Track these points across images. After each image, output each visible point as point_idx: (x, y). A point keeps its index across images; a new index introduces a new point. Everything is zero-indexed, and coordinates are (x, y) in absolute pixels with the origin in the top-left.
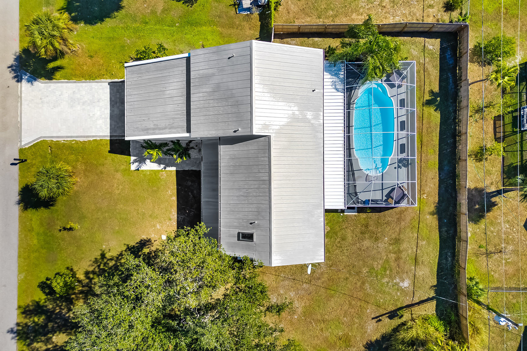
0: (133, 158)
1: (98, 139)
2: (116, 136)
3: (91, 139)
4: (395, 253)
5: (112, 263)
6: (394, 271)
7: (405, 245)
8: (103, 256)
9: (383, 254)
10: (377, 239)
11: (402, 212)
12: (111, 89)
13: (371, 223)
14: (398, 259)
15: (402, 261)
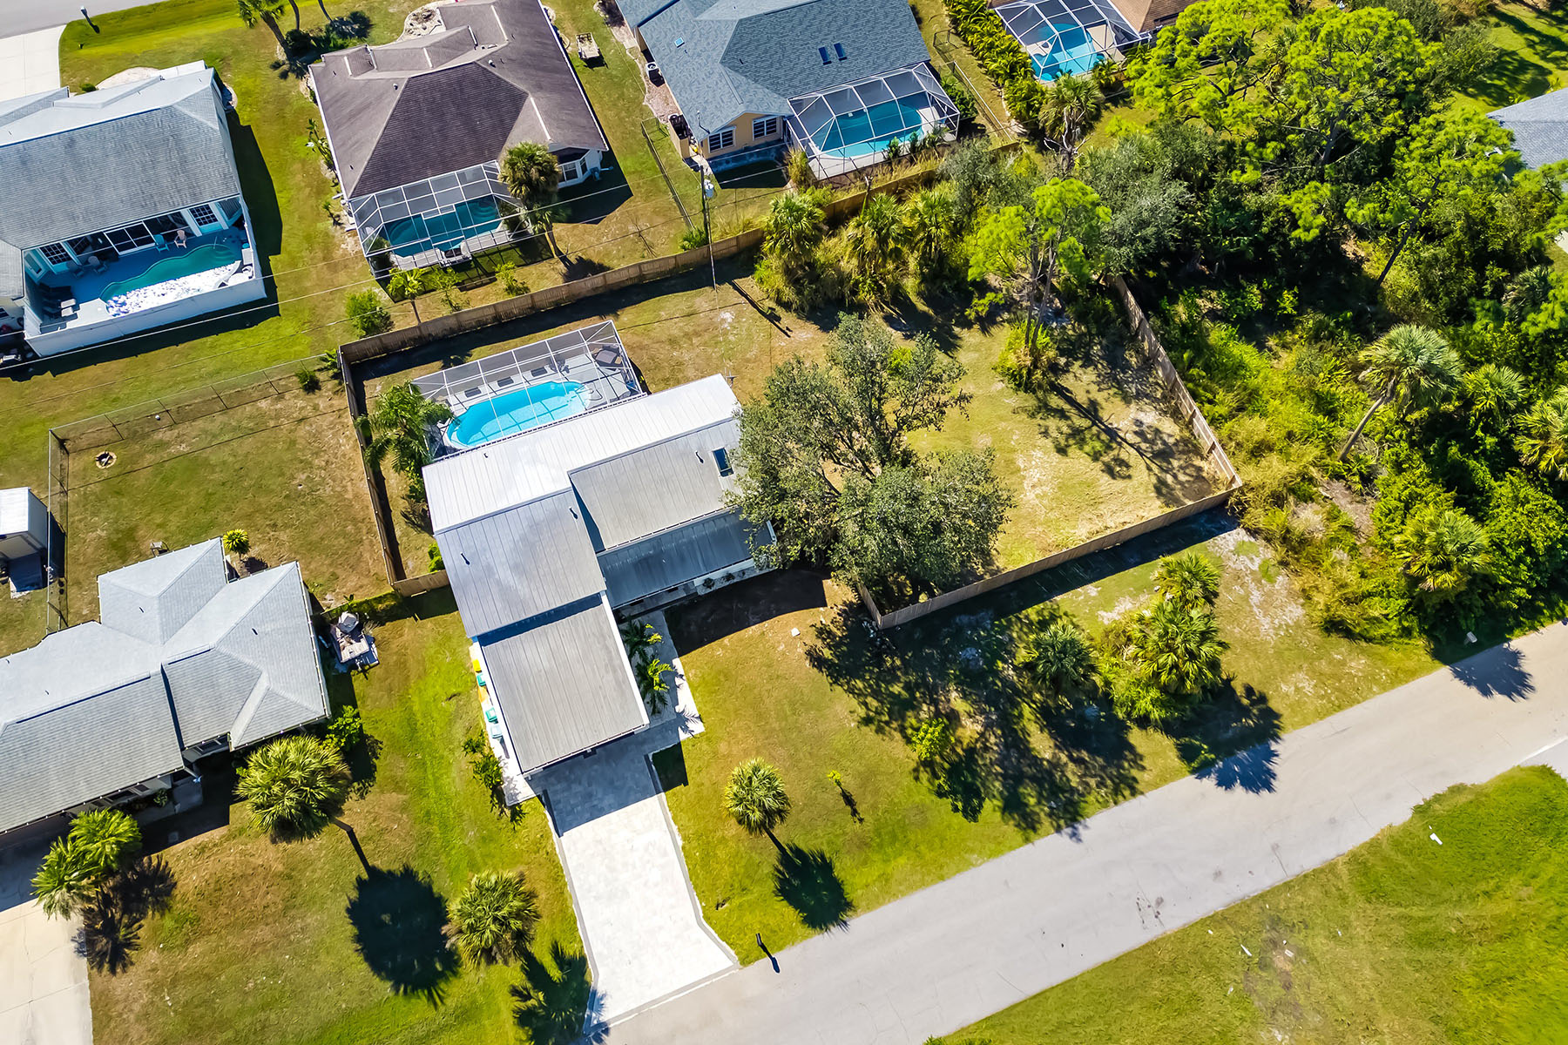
0: (683, 736)
1: (670, 815)
2: (655, 783)
3: (675, 828)
4: (690, 339)
5: (873, 703)
6: (716, 332)
7: (675, 332)
8: (867, 721)
9: (698, 350)
10: (680, 364)
11: (630, 347)
12: (571, 827)
13: (660, 376)
14: (697, 334)
15: (699, 329)
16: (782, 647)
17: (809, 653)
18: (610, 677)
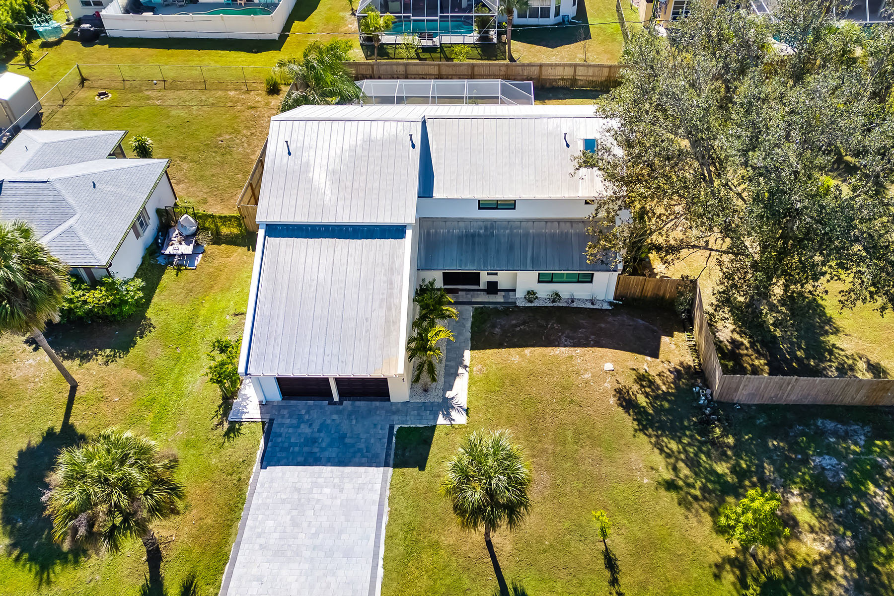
0: (441, 420)
1: (388, 493)
2: (388, 455)
3: (387, 509)
5: (685, 471)
8: (670, 486)
12: (278, 463)
16: (587, 376)
17: (619, 392)
18: (382, 313)
